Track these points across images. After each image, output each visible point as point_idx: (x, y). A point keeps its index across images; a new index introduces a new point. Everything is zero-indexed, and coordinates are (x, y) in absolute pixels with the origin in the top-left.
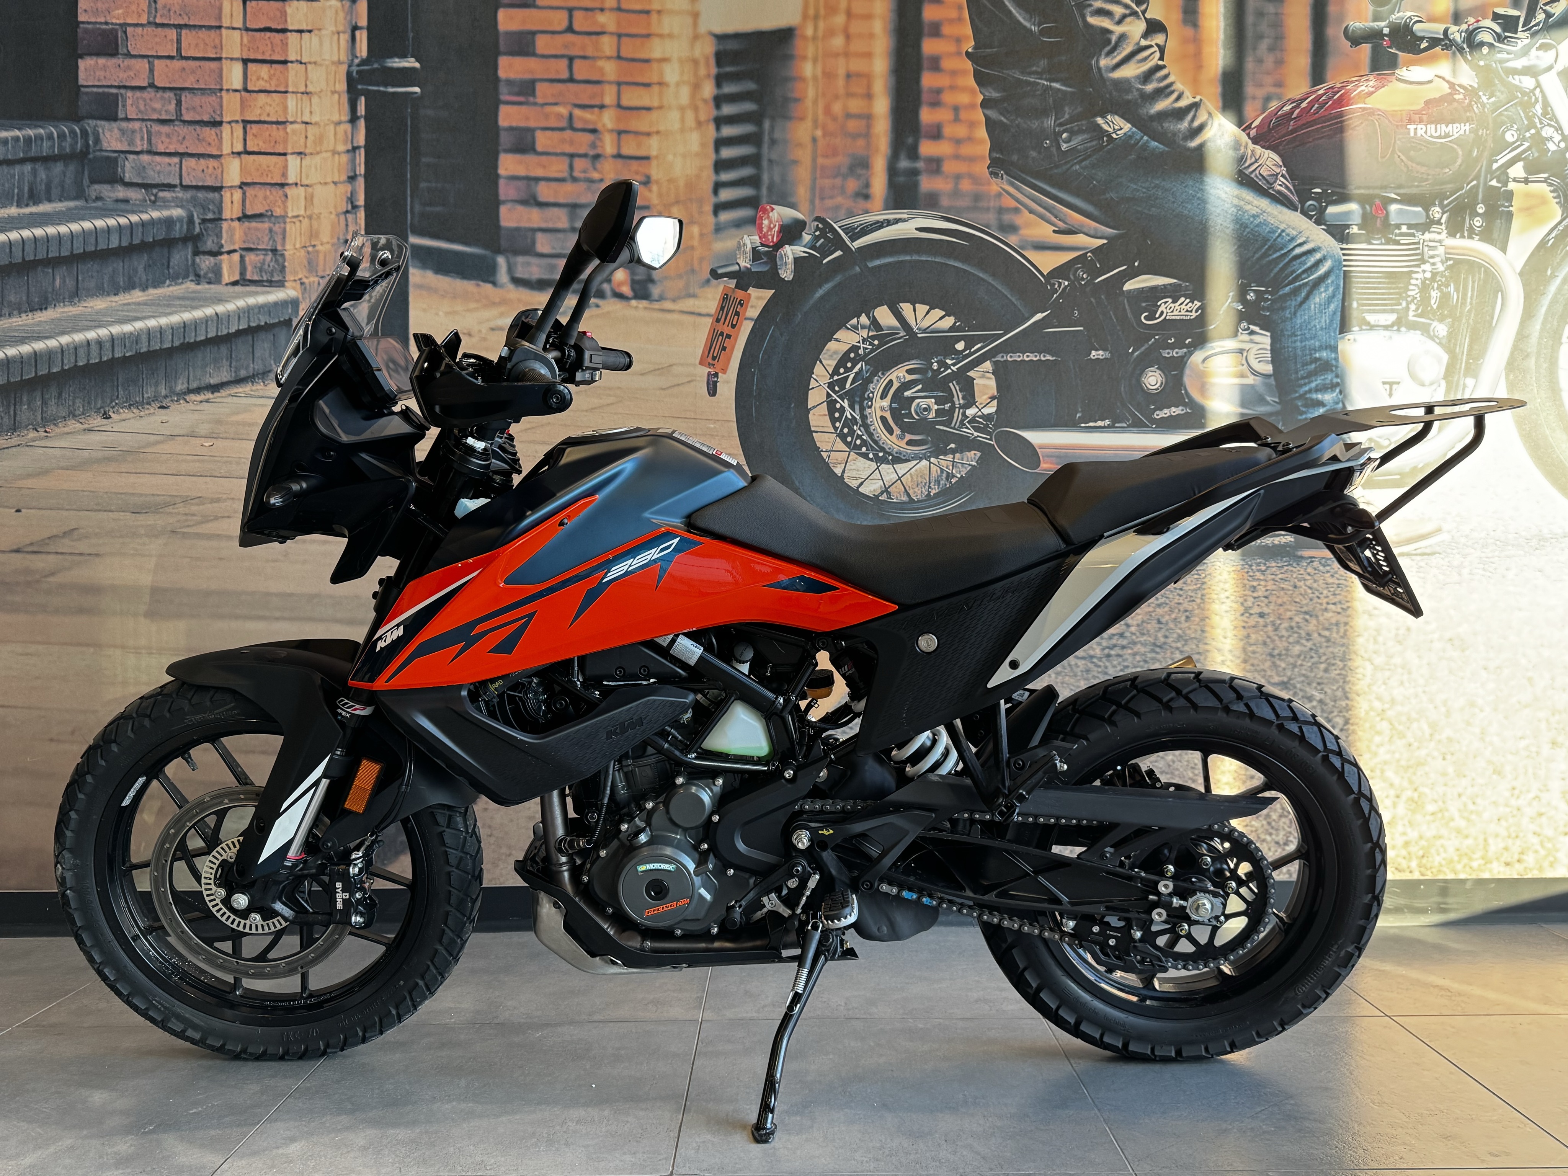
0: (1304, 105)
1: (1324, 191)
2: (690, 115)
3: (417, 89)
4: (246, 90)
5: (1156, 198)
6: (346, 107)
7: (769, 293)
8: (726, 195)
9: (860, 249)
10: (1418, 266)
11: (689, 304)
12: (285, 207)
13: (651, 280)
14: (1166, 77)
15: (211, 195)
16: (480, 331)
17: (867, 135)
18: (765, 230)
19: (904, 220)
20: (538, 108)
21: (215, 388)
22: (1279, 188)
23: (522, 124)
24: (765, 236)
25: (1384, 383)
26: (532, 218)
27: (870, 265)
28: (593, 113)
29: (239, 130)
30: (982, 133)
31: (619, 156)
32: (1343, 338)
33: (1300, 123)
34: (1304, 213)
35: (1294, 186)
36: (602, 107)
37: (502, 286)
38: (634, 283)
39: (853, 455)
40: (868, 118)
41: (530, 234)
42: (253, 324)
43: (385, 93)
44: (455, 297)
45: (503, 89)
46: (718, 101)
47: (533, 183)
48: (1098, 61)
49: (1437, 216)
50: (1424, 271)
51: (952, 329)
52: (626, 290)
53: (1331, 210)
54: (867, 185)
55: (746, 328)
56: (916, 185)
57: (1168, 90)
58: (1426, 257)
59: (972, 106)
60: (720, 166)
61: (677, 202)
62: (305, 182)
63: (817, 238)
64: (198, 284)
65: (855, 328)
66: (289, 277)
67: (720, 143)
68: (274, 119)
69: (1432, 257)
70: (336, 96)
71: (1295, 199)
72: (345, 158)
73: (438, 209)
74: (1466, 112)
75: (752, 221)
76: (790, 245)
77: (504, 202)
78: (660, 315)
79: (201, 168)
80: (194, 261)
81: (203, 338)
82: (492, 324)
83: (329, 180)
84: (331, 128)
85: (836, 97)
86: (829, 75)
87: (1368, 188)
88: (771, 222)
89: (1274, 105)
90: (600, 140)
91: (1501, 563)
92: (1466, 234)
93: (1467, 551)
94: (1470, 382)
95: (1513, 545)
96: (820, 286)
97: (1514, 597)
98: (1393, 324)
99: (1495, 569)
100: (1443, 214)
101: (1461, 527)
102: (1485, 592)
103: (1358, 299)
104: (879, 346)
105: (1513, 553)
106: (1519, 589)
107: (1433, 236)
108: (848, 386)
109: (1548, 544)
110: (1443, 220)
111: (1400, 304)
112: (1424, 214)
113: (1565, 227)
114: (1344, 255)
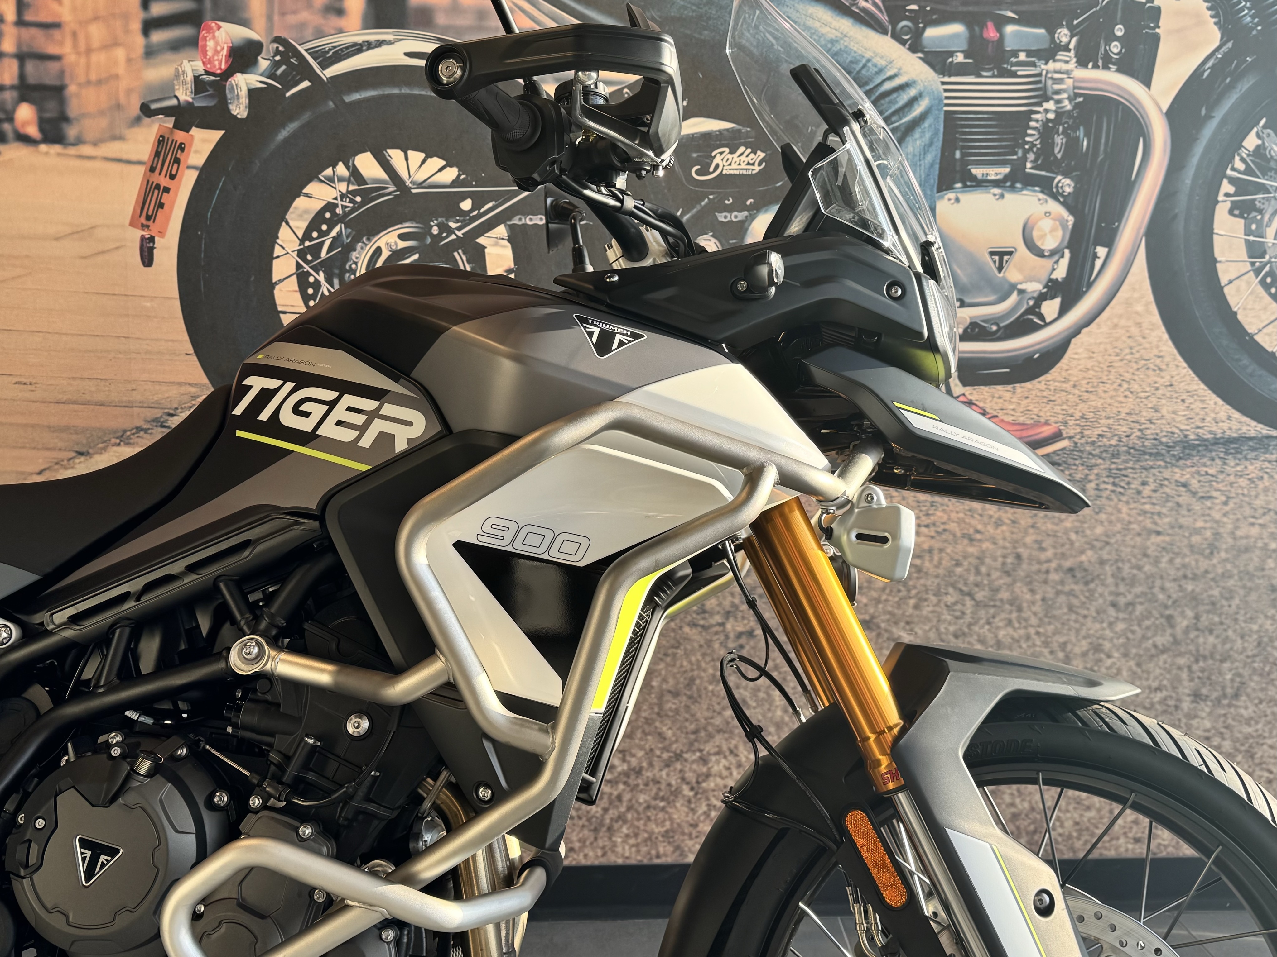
1: (922, 8)
7: (217, 135)
8: (158, 9)
9: (333, 78)
10: (1039, 104)
11: (115, 149)
13: (64, 118)
18: (210, 54)
19: (390, 43)
22: (864, 4)
24: (210, 61)
25: (992, 254)
27: (348, 99)
32: (942, 197)
34: (896, 37)
35: (883, 2)
38: (42, 123)
49: (1065, 40)
50: (1047, 111)
51: (455, 183)
52: (33, 131)
53: (931, 33)
55: (188, 181)
58: (1049, 93)
61: (96, 18)
63: (277, 65)
65: (330, 181)
69: (1058, 92)
71: (884, 18)
75: (193, 43)
76: (242, 72)
78: (78, 163)
87: (977, 3)
88: (217, 43)
91: (1135, 476)
92: (1100, 63)
93: (1093, 461)
94: (1101, 251)
95: (1151, 454)
96: (283, 126)
97: (1151, 518)
98: (1006, 178)
99: (1128, 483)
100: (1072, 37)
101: (1086, 432)
102: (1115, 512)
103: (963, 147)
104: (362, 204)
105: (1151, 463)
106: (1158, 508)
107: (1058, 66)
108: (323, 254)
109: (1194, 453)
110: (1072, 46)
111: (1015, 153)
112: (1048, 37)
113: (1225, 54)
114: (946, 91)
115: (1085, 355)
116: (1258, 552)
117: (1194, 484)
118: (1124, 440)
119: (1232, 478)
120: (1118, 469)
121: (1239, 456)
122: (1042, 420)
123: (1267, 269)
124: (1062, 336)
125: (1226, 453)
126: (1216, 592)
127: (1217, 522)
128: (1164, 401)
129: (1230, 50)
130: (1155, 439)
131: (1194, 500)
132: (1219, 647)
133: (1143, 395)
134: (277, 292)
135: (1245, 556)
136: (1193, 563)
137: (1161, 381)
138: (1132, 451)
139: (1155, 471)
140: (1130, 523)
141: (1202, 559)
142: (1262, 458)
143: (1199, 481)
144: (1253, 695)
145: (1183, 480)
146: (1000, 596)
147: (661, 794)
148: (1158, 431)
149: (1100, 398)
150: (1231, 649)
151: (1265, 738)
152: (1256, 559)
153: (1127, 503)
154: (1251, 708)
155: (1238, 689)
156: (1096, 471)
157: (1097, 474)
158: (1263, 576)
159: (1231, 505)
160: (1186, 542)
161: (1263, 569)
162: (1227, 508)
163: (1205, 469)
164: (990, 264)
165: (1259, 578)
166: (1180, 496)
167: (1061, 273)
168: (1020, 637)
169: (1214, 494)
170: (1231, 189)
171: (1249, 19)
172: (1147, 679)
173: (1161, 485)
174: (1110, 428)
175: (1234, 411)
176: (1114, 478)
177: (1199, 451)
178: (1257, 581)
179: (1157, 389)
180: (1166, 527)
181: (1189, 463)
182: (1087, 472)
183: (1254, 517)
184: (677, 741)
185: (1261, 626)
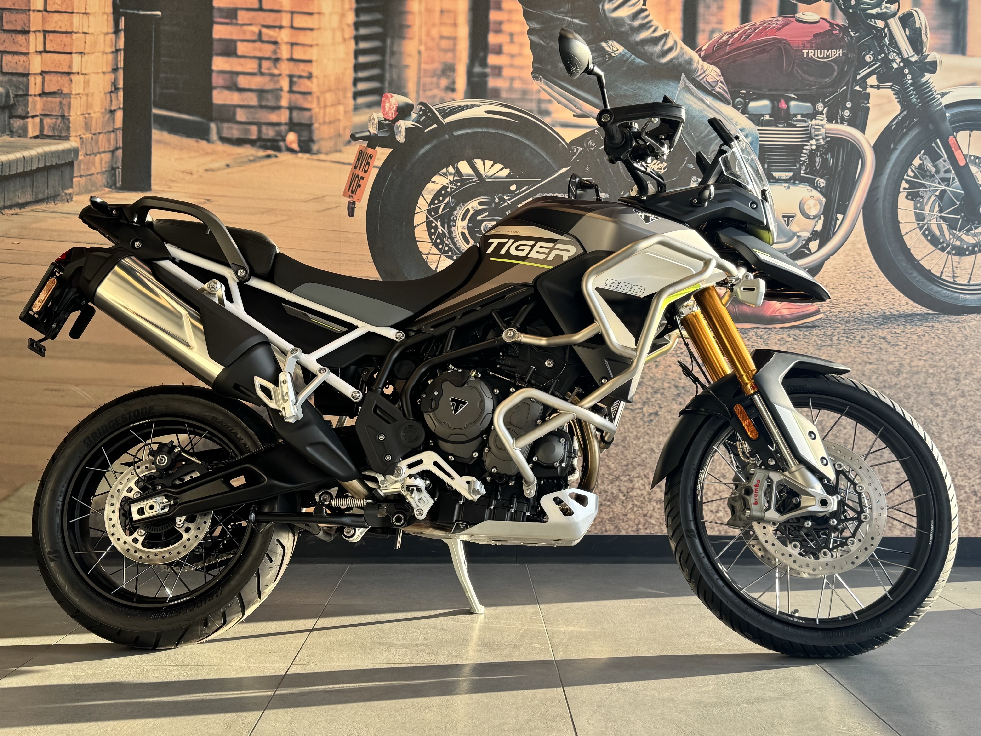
0: (736, 36)
1: (748, 92)
2: (339, 34)
3: (159, 13)
4: (46, 10)
5: (639, 96)
6: (112, 23)
7: (389, 151)
8: (361, 86)
9: (448, 123)
10: (808, 141)
11: (336, 156)
12: (71, 88)
13: (311, 140)
14: (647, 16)
15: (21, 79)
16: (198, 171)
17: (453, 50)
18: (387, 110)
19: (478, 106)
20: (238, 28)
21: (22, 206)
22: (718, 90)
23: (228, 37)
24: (387, 114)
25: (784, 217)
26: (234, 98)
27: (456, 134)
28: (275, 31)
29: (40, 36)
30: (528, 51)
31: (291, 59)
33: (733, 48)
34: (734, 106)
35: (728, 89)
36: (281, 27)
37: (213, 142)
38: (300, 143)
39: (443, 257)
40: (454, 39)
41: (232, 109)
42: (48, 164)
43: (138, 15)
44: (181, 149)
45: (216, 14)
46: (357, 25)
47: (235, 76)
48: (603, 5)
49: (821, 109)
50: (811, 145)
51: (508, 177)
52: (295, 146)
53: (752, 104)
54: (454, 83)
55: (373, 173)
56: (485, 84)
57: (648, 25)
58: (813, 136)
59: (522, 33)
60: (357, 67)
61: (330, 90)
62: (84, 72)
63: (420, 116)
64: (12, 137)
65: (445, 175)
66: (73, 134)
67: (358, 53)
68: (64, 30)
69: (817, 135)
70: (106, 16)
71: (728, 97)
72: (110, 57)
73: (172, 91)
74: (840, 42)
75: (378, 104)
76: (403, 119)
77: (216, 88)
78: (318, 163)
79: (15, 61)
80: (9, 122)
81: (14, 172)
82: (206, 167)
83: (100, 71)
84: (102, 37)
85: (434, 25)
86: (429, 11)
87: (776, 90)
88: (391, 105)
89: (716, 36)
90: (279, 48)
91: (858, 333)
92: (839, 121)
93: (836, 325)
94: (840, 217)
95: (866, 322)
96: (423, 147)
97: (867, 355)
98: (791, 178)
99: (855, 337)
100: (824, 108)
101: (832, 310)
102: (848, 352)
103: (769, 162)
104: (461, 187)
105: (866, 327)
106: (870, 350)
107: (817, 122)
108: (440, 212)
109: (889, 321)
110: (824, 112)
111: (796, 166)
112: (812, 108)
113: (903, 117)
114: (760, 134)
115: (832, 270)
116: (923, 374)
117: (889, 338)
118: (852, 314)
119: (909, 335)
120: (849, 330)
121: (912, 324)
123: (926, 227)
124: (820, 260)
125: (905, 322)
126: (901, 395)
127: (901, 358)
128: (873, 295)
129: (906, 115)
130: (868, 314)
131: (889, 346)
133: (862, 291)
134: (416, 231)
135: (916, 376)
136: (889, 380)
137: (871, 284)
138: (856, 320)
139: (868, 331)
140: (855, 358)
141: (893, 377)
142: (925, 325)
143: (892, 337)
145: (883, 336)
147: (608, 498)
148: (870, 310)
152: (922, 378)
153: (854, 347)
157: (838, 332)
158: (926, 387)
159: (909, 349)
160: (885, 368)
161: (926, 384)
162: (906, 351)
163: (895, 330)
164: (783, 222)
165: (924, 388)
166: (881, 344)
167: (819, 227)
169: (900, 343)
170: (907, 186)
171: (915, 100)
172: (865, 441)
173: (872, 338)
174: (845, 308)
175: (909, 300)
176: (847, 334)
177: (891, 321)
178: (923, 390)
179: (869, 288)
180: (875, 360)
181: (886, 327)
182: (833, 331)
183: (921, 356)
184: (617, 470)
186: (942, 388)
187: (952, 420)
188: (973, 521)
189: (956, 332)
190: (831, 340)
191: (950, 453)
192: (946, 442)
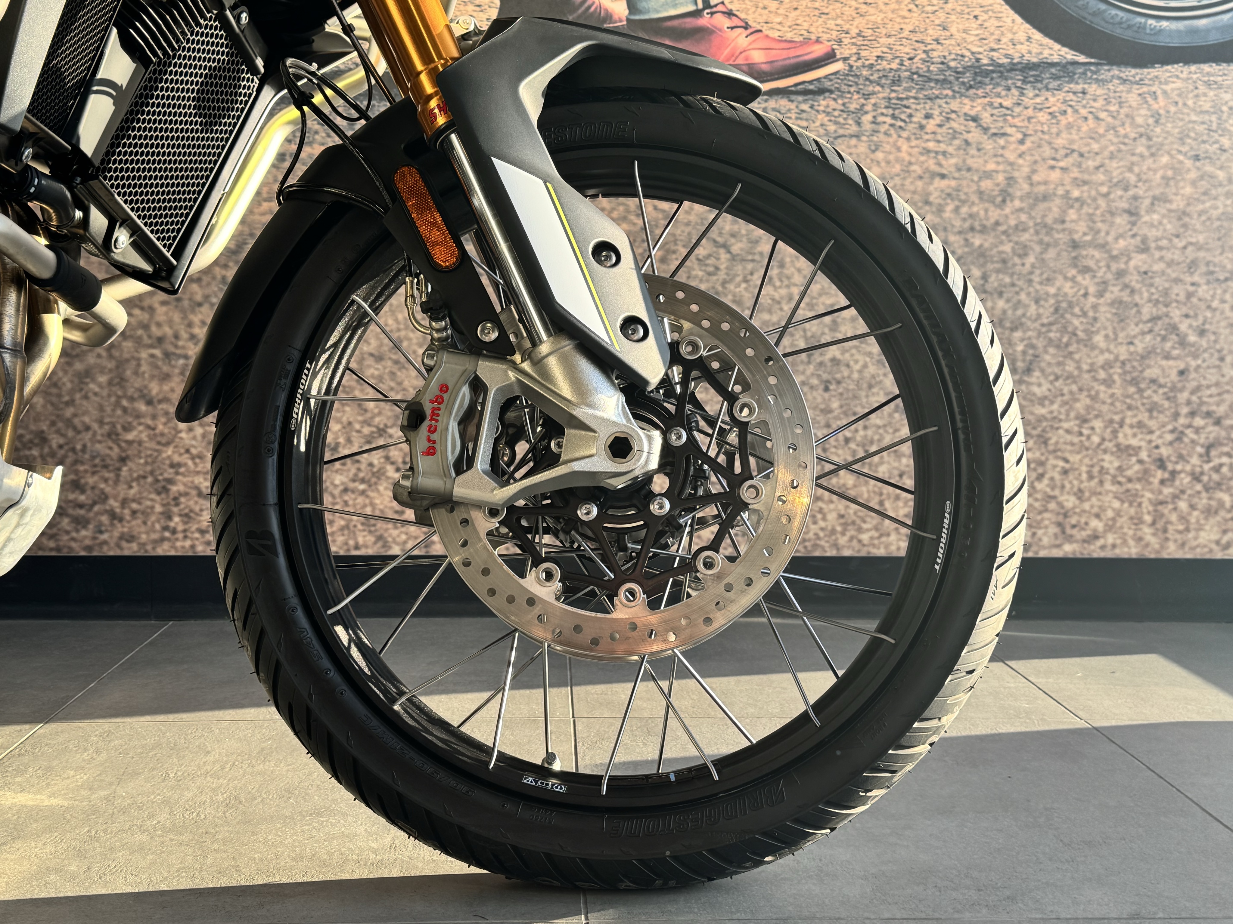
91: (918, 107)
93: (871, 88)
95: (937, 81)
97: (935, 158)
99: (910, 116)
101: (863, 53)
102: (893, 150)
105: (937, 92)
106: (943, 147)
109: (987, 80)
116: (1058, 201)
117: (986, 118)
118: (907, 63)
119: (1030, 112)
120: (899, 99)
121: (1039, 85)
122: (813, 37)
125: (1024, 81)
126: (1007, 248)
127: (1011, 164)
128: (953, 17)
130: (942, 63)
131: (986, 137)
132: (1010, 312)
133: (929, 9)
135: (1042, 206)
136: (982, 213)
138: (915, 76)
139: (941, 102)
140: (910, 163)
141: (992, 208)
142: (1066, 89)
143: (992, 115)
144: (1049, 370)
145: (973, 113)
146: (759, 249)
148: (946, 54)
149: (881, 11)
150: (1024, 315)
151: (1060, 421)
152: (1055, 209)
153: (908, 139)
154: (1046, 386)
155: (1031, 363)
156: (873, 101)
157: (874, 105)
158: (1064, 230)
159: (1028, 144)
161: (1063, 222)
162: (1023, 148)
163: (999, 100)
165: (1058, 232)
166: (968, 132)
168: (782, 298)
169: (1009, 130)
173: (948, 119)
174: (891, 49)
175: (1034, 31)
176: (894, 109)
177: (992, 79)
178: (1057, 236)
180: (953, 169)
181: (980, 92)
182: (862, 101)
183: (1054, 159)
185: (1059, 289)
186: (1098, 232)
187: (1117, 303)
188: (1154, 523)
189: (1134, 104)
190: (859, 124)
191: (1110, 376)
192: (1102, 352)
